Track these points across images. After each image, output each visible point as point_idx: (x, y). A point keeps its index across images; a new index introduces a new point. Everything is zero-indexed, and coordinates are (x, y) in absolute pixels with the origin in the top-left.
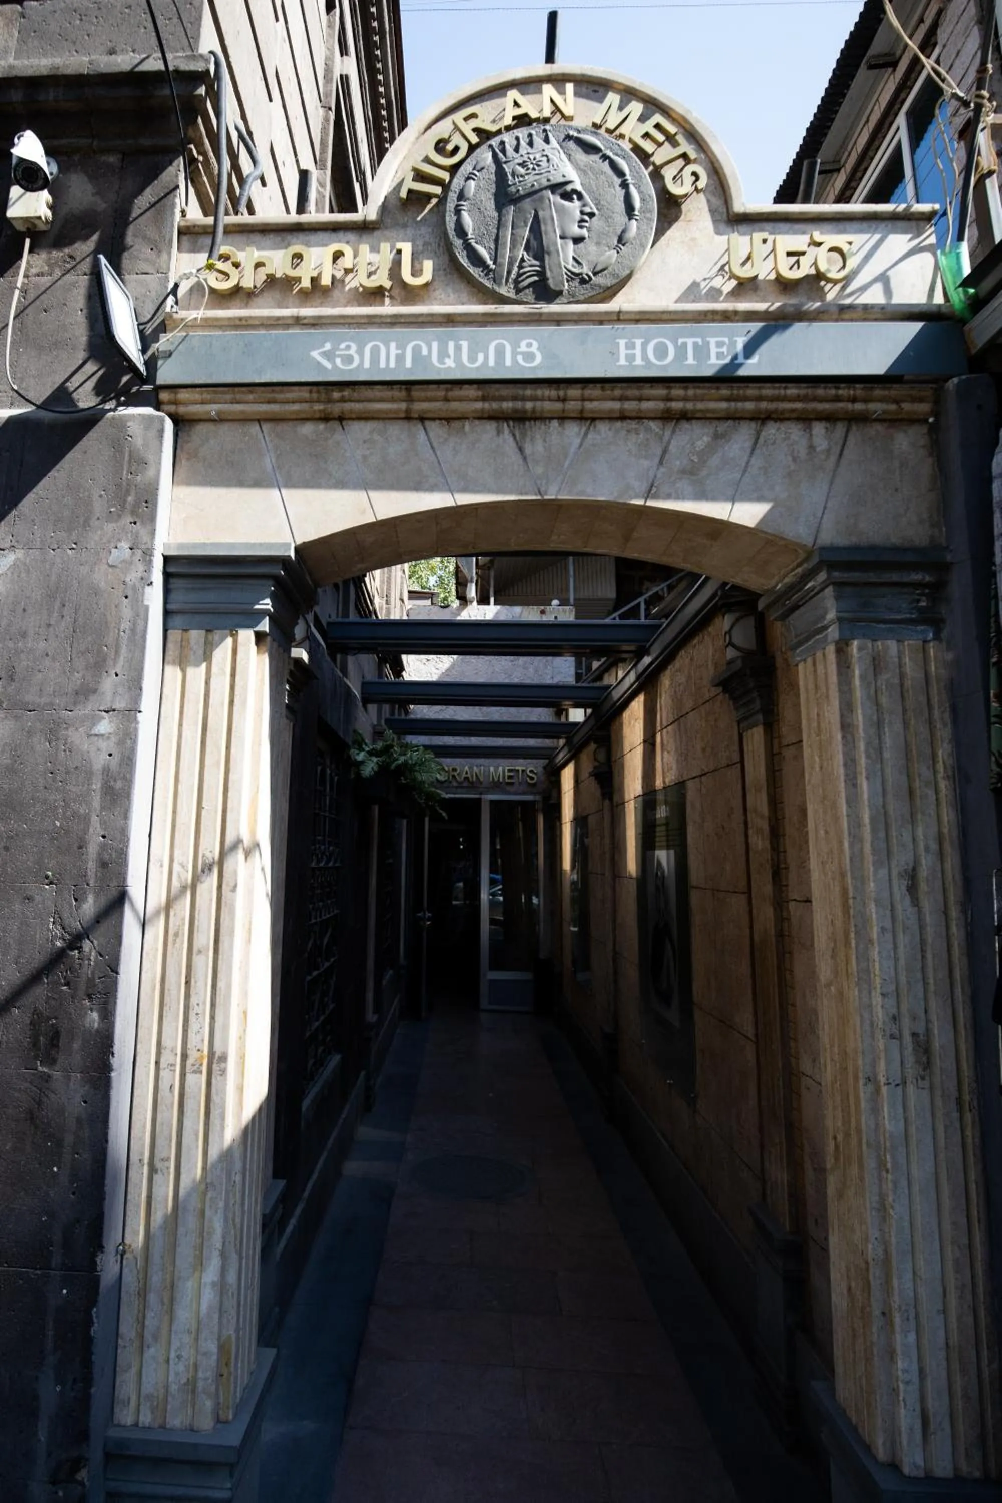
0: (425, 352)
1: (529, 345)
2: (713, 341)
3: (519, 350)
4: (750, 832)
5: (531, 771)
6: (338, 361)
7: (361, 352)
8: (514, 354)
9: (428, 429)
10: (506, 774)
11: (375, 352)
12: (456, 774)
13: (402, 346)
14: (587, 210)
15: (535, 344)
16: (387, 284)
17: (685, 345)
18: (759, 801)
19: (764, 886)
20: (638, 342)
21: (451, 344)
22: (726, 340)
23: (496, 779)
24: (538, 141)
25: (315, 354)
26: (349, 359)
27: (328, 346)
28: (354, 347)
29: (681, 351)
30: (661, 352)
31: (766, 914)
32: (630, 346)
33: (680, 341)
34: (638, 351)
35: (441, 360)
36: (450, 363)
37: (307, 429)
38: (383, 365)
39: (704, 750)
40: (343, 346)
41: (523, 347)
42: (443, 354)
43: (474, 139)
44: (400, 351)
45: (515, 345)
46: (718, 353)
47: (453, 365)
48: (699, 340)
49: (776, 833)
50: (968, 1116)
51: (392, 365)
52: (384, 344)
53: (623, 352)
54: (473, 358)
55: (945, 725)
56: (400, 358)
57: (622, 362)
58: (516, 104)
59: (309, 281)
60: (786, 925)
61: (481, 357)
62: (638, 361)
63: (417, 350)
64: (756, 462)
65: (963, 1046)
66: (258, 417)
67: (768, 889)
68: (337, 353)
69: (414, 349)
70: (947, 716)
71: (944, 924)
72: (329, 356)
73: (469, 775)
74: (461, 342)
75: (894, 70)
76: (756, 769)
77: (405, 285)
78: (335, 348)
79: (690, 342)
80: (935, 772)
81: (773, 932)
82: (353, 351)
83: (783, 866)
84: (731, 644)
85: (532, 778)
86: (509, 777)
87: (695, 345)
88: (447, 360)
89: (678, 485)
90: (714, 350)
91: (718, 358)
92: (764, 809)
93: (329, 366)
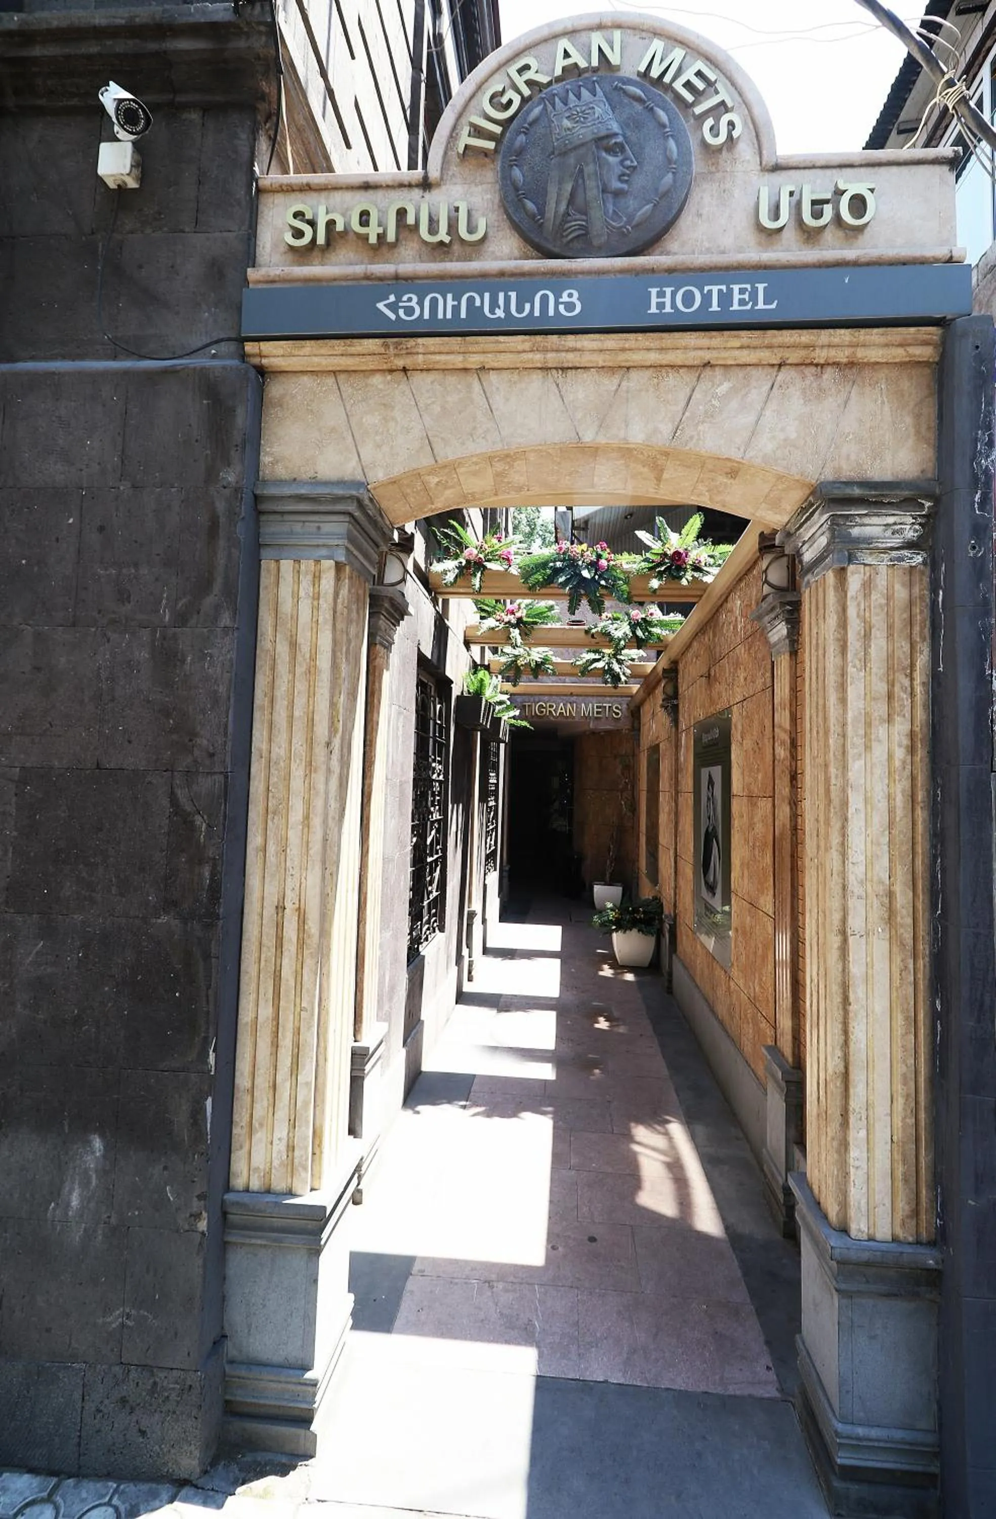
0: (478, 303)
1: (570, 295)
2: (736, 288)
3: (561, 300)
4: (776, 744)
5: (617, 708)
6: (401, 312)
7: (421, 303)
8: (557, 303)
9: (482, 379)
10: (596, 710)
11: (434, 303)
12: (552, 710)
13: (458, 298)
14: (628, 163)
15: (576, 294)
16: (447, 239)
17: (710, 291)
18: (783, 718)
19: (783, 789)
20: (668, 291)
21: (501, 296)
22: (748, 286)
23: (587, 714)
24: (585, 93)
25: (381, 306)
26: (409, 311)
27: (392, 298)
28: (415, 299)
29: (707, 298)
30: (688, 299)
31: (784, 811)
32: (661, 294)
33: (706, 288)
34: (668, 300)
35: (492, 311)
36: (500, 313)
37: (377, 380)
38: (440, 316)
39: (745, 679)
40: (405, 298)
41: (565, 298)
42: (494, 305)
43: (526, 92)
44: (456, 303)
45: (558, 296)
46: (740, 299)
47: (503, 315)
48: (724, 288)
49: (794, 745)
50: (921, 963)
51: (449, 316)
52: (442, 295)
53: (654, 300)
54: (520, 309)
55: (924, 639)
56: (456, 309)
57: (653, 310)
58: (567, 55)
59: (376, 237)
60: (799, 820)
61: (527, 306)
62: (668, 309)
63: (471, 300)
64: (773, 406)
65: (920, 907)
66: (333, 369)
67: (786, 791)
68: (401, 304)
69: (468, 299)
70: (927, 632)
71: (910, 806)
72: (393, 307)
73: (563, 711)
74: (510, 293)
75: (984, 15)
76: (782, 690)
77: (462, 241)
78: (399, 299)
79: (715, 289)
80: (912, 679)
81: (788, 826)
82: (414, 303)
83: (799, 771)
84: (766, 582)
85: (617, 714)
86: (598, 713)
87: (720, 291)
88: (497, 310)
89: (700, 428)
90: (736, 297)
91: (740, 305)
92: (787, 725)
93: (393, 317)
